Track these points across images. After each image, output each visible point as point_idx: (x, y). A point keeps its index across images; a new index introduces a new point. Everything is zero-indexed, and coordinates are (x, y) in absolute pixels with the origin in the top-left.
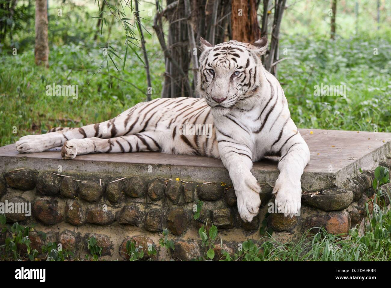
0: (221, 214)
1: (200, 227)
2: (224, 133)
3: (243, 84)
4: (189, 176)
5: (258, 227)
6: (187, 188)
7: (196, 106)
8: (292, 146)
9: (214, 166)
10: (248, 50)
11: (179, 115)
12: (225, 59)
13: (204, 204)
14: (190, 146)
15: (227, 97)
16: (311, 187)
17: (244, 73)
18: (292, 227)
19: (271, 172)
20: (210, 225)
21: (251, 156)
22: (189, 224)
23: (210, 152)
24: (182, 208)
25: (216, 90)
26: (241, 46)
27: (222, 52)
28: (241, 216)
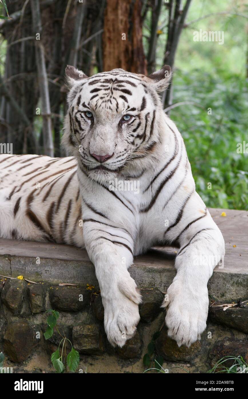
0: (85, 332)
1: (52, 352)
2: (96, 209)
3: (135, 134)
4: (38, 274)
5: (141, 354)
6: (35, 292)
7: (53, 169)
8: (199, 232)
9: (77, 259)
10: (142, 84)
11: (27, 181)
12: (109, 97)
13: (60, 315)
14: (39, 228)
15: (113, 153)
16: (223, 295)
17: (137, 118)
18: (192, 356)
19: (164, 271)
20: (68, 349)
21: (132, 248)
22: (36, 347)
23: (71, 236)
24: (26, 322)
25: (97, 142)
26: (132, 77)
27: (104, 86)
28: (108, 337)
